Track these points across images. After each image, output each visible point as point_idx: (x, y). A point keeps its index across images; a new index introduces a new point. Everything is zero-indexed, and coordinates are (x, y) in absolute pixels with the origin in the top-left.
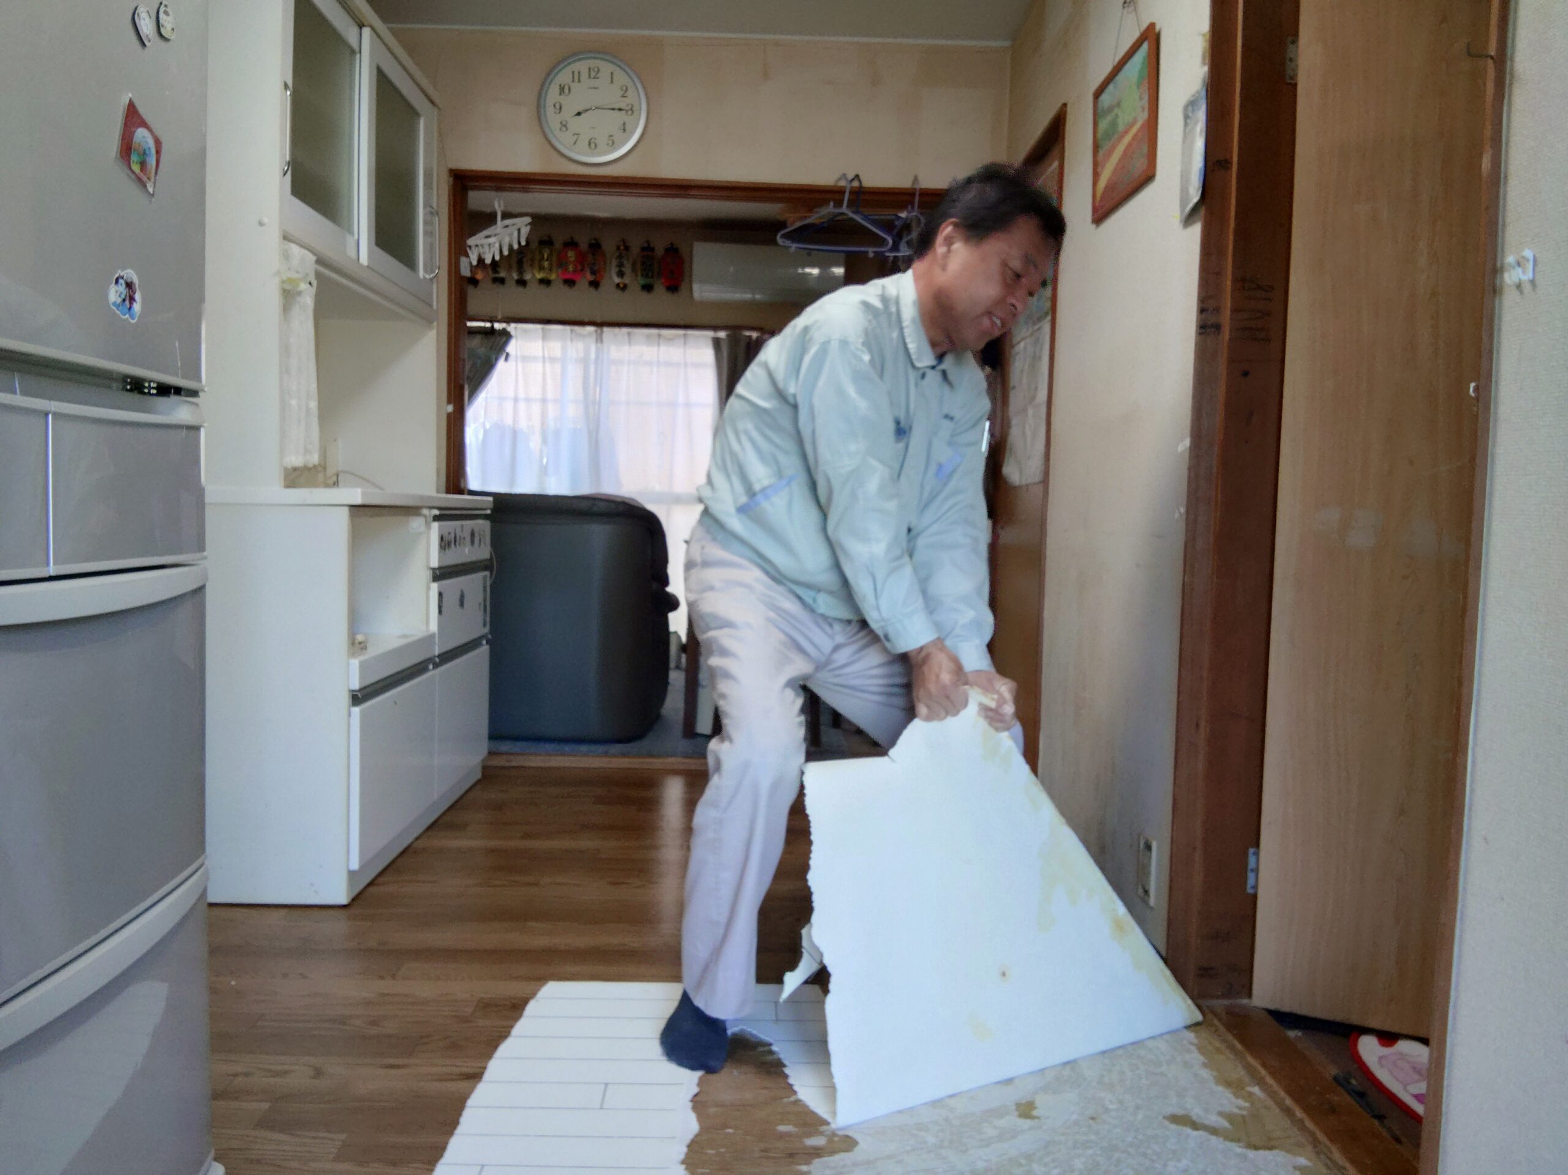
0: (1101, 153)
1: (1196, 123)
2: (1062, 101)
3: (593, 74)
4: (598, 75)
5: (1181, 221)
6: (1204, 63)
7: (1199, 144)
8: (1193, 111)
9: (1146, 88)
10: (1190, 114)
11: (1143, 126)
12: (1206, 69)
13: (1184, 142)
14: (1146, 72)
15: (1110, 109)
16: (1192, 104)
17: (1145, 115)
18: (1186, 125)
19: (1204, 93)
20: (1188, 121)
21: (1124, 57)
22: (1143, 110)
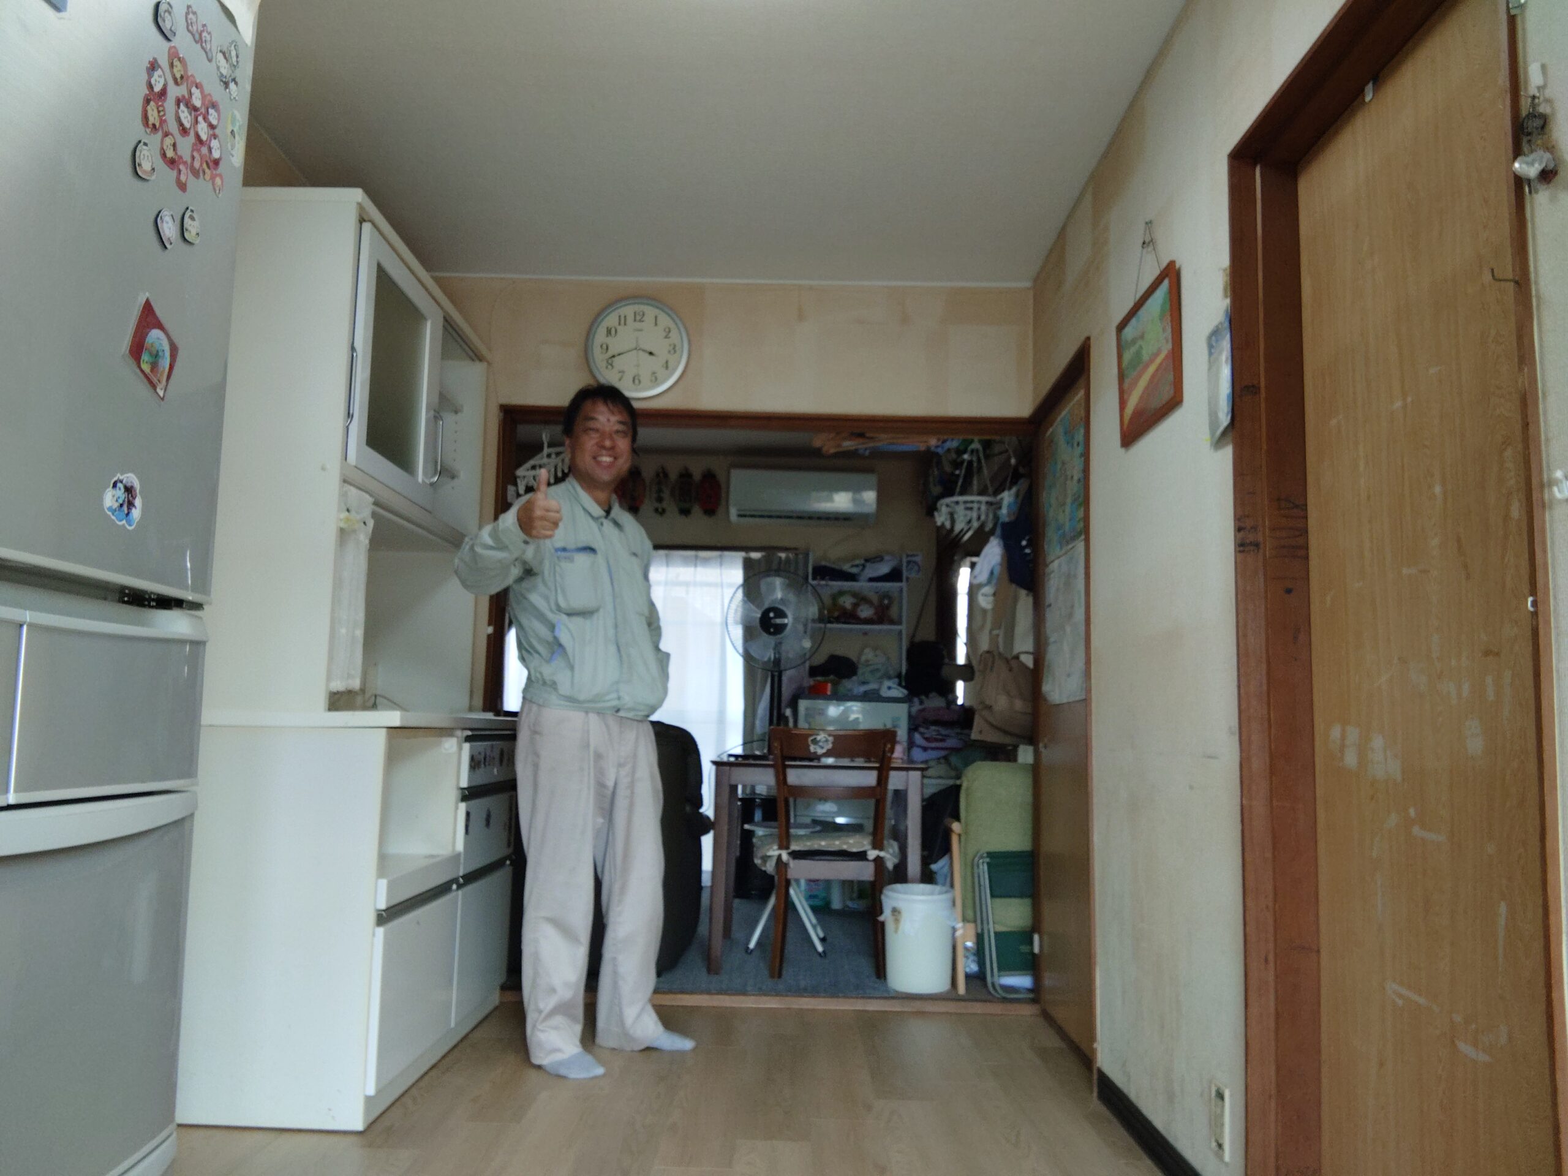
0: (1127, 381)
1: (1220, 353)
2: (1086, 335)
3: (638, 318)
4: (644, 319)
5: (1211, 445)
6: (1226, 297)
7: (1226, 372)
8: (1217, 341)
9: (1169, 321)
10: (1214, 344)
11: (1167, 356)
12: (1228, 301)
13: (1210, 369)
14: (1168, 306)
15: (1134, 341)
16: (1215, 333)
17: (1170, 346)
18: (1210, 354)
19: (1227, 324)
20: (1213, 351)
21: (1146, 292)
22: (1167, 342)
